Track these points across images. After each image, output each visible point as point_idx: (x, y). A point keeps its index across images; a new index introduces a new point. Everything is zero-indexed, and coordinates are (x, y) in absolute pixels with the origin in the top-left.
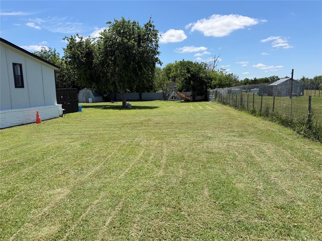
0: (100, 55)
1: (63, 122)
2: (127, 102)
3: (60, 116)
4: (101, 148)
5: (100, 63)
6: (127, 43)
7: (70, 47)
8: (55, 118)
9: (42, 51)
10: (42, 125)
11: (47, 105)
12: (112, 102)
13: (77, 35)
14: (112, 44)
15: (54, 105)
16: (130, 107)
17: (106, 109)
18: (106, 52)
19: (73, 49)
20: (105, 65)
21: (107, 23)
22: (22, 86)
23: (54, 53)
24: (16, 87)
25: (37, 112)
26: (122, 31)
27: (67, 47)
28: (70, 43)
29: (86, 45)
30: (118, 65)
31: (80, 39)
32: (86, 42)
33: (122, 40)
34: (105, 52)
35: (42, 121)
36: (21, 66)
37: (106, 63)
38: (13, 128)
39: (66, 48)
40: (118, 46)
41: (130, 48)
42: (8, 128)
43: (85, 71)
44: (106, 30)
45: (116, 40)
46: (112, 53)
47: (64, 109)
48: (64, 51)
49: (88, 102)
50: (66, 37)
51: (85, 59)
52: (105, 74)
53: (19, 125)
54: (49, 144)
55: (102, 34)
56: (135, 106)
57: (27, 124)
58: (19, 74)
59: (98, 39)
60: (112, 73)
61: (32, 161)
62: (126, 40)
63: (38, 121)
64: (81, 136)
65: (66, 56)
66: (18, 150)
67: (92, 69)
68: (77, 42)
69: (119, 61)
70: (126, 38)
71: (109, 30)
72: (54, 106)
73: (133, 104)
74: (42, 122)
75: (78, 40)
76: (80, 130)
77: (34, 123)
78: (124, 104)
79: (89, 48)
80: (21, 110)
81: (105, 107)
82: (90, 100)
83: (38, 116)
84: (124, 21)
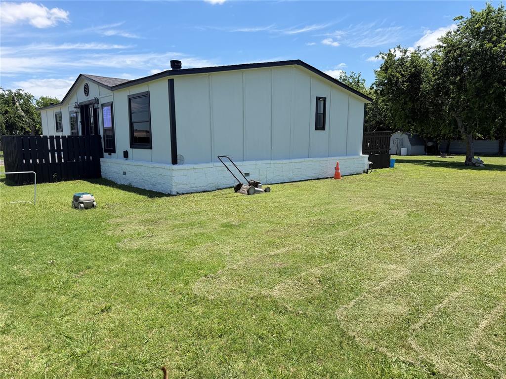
0: (434, 76)
1: (370, 181)
2: (476, 157)
3: (364, 172)
4: (442, 225)
5: (433, 88)
6: (491, 49)
7: (385, 68)
8: (357, 174)
9: (341, 78)
10: (343, 182)
11: (349, 155)
12: (443, 156)
13: (399, 47)
14: (460, 56)
15: (358, 155)
16: (482, 165)
17: (433, 166)
18: (447, 70)
19: (390, 71)
20: (440, 91)
21: (455, 20)
22: (323, 128)
23: (357, 80)
24: (317, 129)
25: (338, 164)
26: (483, 29)
27: (381, 68)
28: (387, 62)
29: (412, 62)
30: (466, 91)
31: (402, 54)
32: (412, 56)
33: (482, 45)
34: (444, 69)
35: (341, 176)
36: (325, 99)
37: (444, 87)
38: (308, 182)
39: (379, 70)
40: (472, 56)
41: (496, 59)
42: (303, 181)
43: (405, 103)
44: (450, 33)
45: (469, 48)
46: (458, 70)
47: (371, 162)
48: (375, 76)
49: (400, 155)
50: (381, 53)
51: (408, 85)
52: (439, 107)
53: (314, 179)
54: (360, 207)
55: (441, 40)
56: (490, 165)
57: (323, 178)
58: (322, 112)
59: (433, 50)
60: (452, 105)
61: (345, 224)
62: (488, 45)
63: (337, 176)
64: (403, 203)
65: (377, 82)
66: (323, 208)
67: (418, 100)
68: (396, 59)
69: (470, 83)
70: (490, 40)
71: (458, 31)
72: (358, 157)
73: (487, 160)
74: (341, 178)
75: (399, 55)
76: (399, 194)
77: (331, 178)
78: (469, 159)
79: (415, 67)
80: (319, 159)
81: (431, 164)
82: (404, 150)
83: (337, 168)
84: (489, 11)
